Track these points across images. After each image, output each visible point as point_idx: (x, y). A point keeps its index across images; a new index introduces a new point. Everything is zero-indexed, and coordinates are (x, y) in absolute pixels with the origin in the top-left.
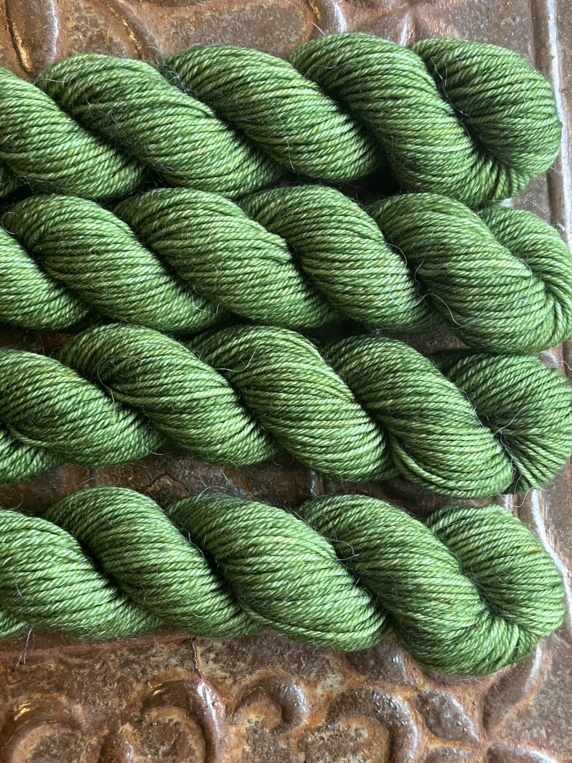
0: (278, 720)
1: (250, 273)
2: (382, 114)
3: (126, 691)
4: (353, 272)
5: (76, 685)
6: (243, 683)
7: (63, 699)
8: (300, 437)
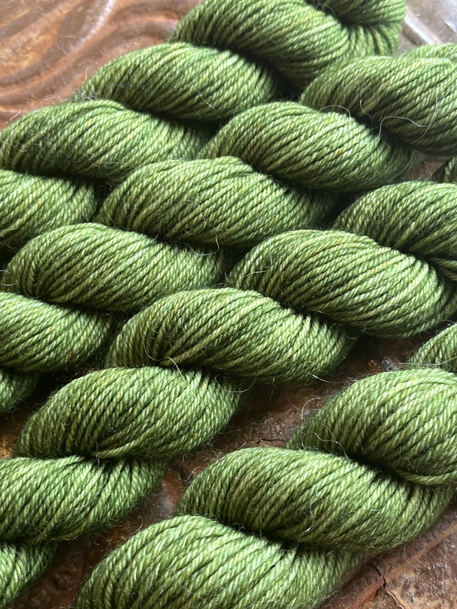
1: (226, 193)
2: (255, 29)
4: (311, 140)
8: (356, 298)
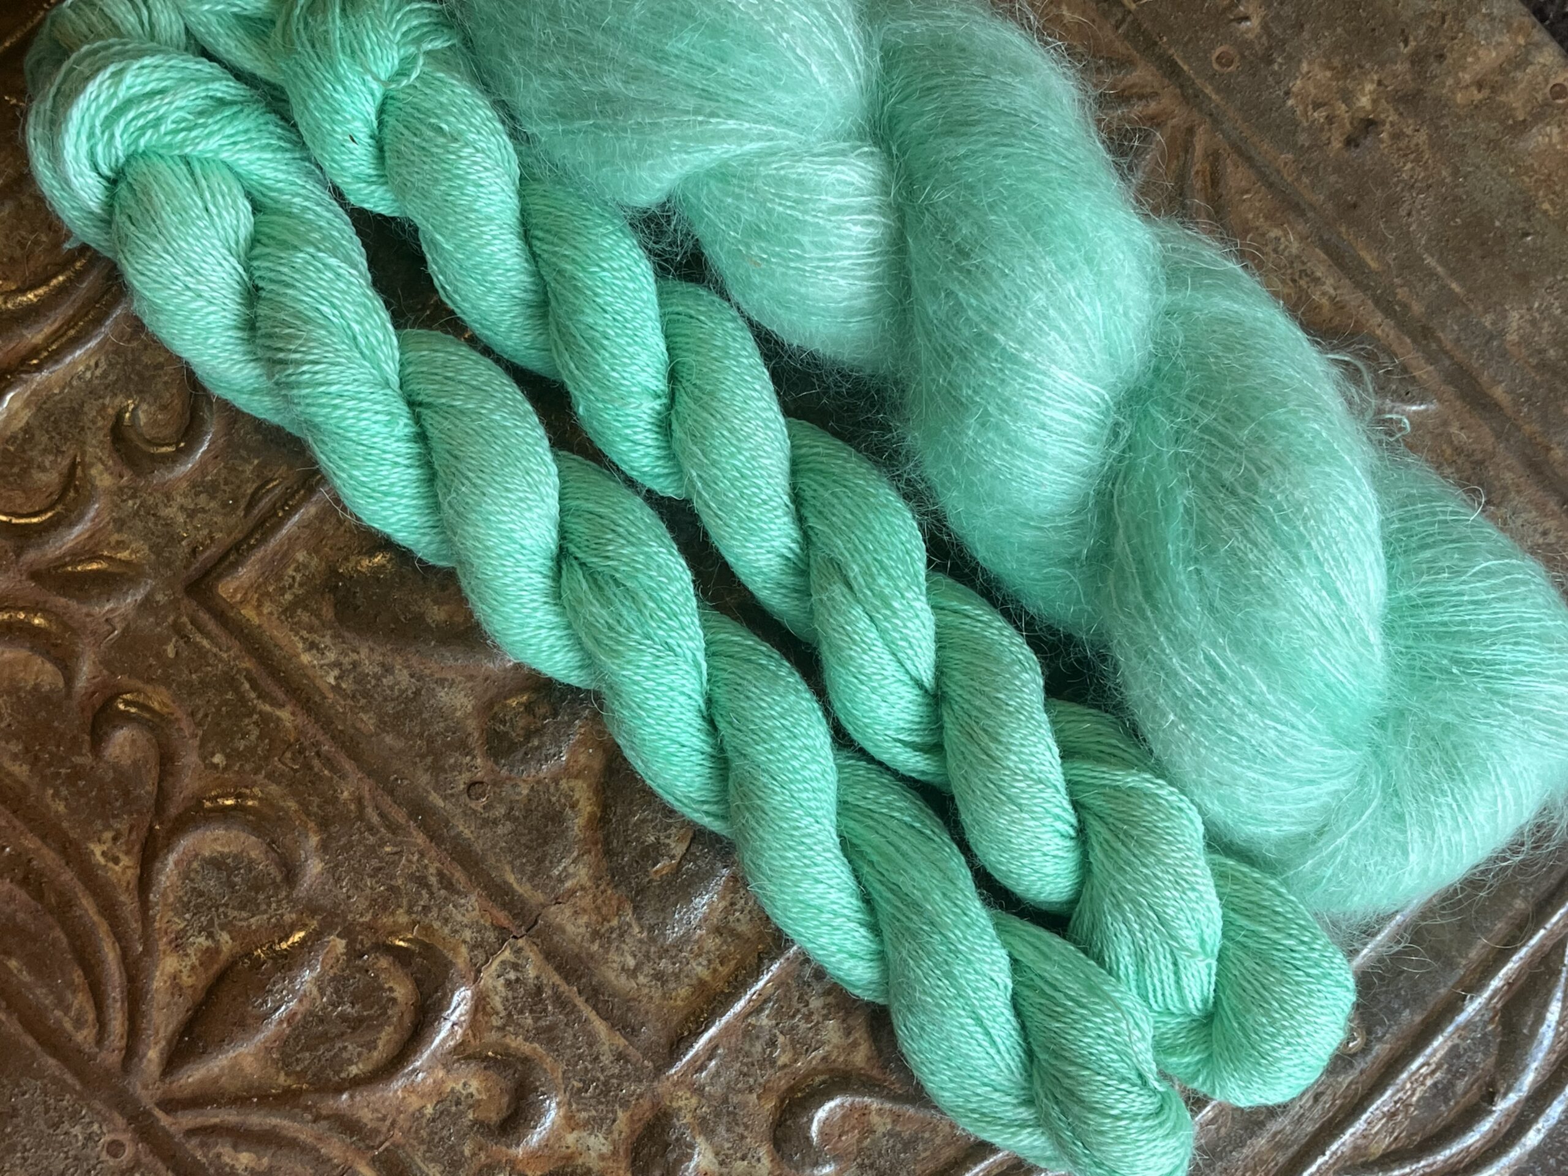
0: (494, 1117)
3: (385, 908)
5: (343, 841)
6: (508, 1040)
7: (314, 840)
